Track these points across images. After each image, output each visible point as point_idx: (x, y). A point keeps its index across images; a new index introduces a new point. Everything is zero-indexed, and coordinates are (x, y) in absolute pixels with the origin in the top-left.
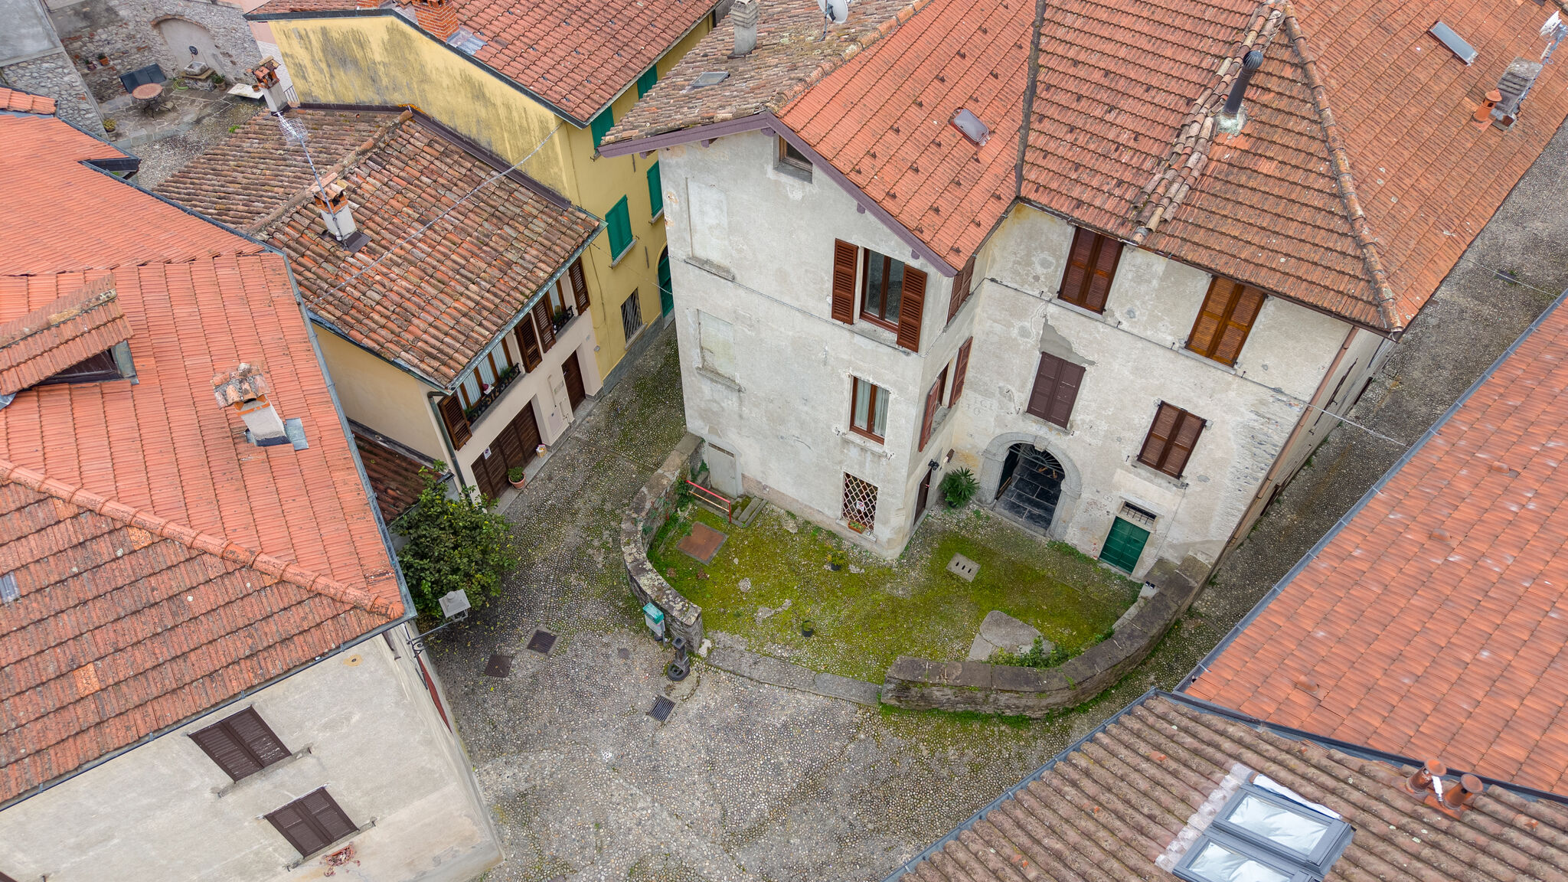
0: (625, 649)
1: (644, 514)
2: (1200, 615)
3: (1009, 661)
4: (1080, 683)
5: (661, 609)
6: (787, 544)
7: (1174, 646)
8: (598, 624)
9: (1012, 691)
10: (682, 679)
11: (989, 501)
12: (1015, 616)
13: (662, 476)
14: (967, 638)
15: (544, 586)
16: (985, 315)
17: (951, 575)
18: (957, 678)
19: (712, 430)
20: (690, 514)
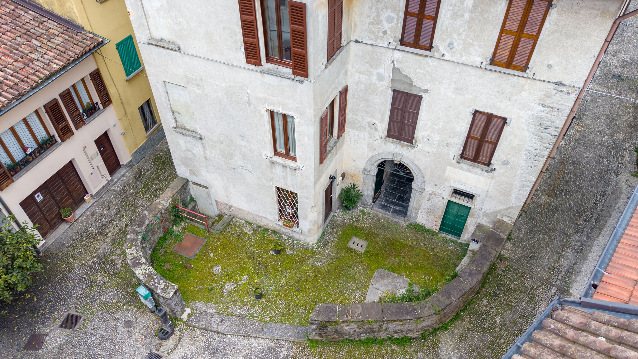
0: (129, 321)
1: (143, 228)
2: (506, 259)
3: (393, 300)
4: (443, 310)
5: (149, 289)
6: (246, 241)
7: (495, 280)
8: (112, 305)
9: (397, 320)
10: (168, 338)
11: (369, 204)
12: (392, 271)
13: (159, 203)
14: (364, 288)
15: (78, 283)
16: (354, 70)
17: (350, 250)
18: (359, 315)
19: (192, 172)
20: (183, 229)
